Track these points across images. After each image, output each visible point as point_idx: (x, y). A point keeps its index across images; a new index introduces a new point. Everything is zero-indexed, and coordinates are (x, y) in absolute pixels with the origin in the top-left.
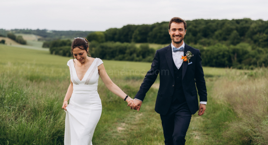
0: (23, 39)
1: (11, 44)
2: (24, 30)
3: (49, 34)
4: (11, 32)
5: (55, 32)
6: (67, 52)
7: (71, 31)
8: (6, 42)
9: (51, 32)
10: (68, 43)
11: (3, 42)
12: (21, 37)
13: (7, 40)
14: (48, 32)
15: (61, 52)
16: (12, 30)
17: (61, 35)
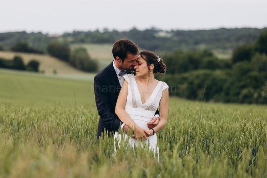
0: (87, 58)
1: (55, 72)
2: (97, 31)
3: (164, 39)
4: (61, 40)
5: (179, 33)
6: (200, 86)
7: (223, 30)
8: (41, 68)
9: (169, 35)
10: (206, 59)
11: (34, 67)
12: (85, 50)
13: (47, 62)
14: (162, 34)
15: (184, 86)
16: (66, 35)
17: (197, 43)
